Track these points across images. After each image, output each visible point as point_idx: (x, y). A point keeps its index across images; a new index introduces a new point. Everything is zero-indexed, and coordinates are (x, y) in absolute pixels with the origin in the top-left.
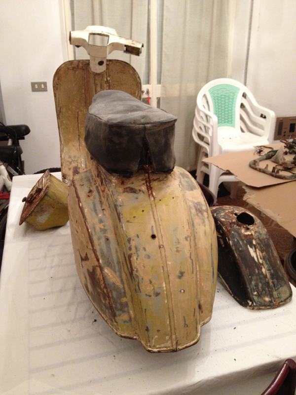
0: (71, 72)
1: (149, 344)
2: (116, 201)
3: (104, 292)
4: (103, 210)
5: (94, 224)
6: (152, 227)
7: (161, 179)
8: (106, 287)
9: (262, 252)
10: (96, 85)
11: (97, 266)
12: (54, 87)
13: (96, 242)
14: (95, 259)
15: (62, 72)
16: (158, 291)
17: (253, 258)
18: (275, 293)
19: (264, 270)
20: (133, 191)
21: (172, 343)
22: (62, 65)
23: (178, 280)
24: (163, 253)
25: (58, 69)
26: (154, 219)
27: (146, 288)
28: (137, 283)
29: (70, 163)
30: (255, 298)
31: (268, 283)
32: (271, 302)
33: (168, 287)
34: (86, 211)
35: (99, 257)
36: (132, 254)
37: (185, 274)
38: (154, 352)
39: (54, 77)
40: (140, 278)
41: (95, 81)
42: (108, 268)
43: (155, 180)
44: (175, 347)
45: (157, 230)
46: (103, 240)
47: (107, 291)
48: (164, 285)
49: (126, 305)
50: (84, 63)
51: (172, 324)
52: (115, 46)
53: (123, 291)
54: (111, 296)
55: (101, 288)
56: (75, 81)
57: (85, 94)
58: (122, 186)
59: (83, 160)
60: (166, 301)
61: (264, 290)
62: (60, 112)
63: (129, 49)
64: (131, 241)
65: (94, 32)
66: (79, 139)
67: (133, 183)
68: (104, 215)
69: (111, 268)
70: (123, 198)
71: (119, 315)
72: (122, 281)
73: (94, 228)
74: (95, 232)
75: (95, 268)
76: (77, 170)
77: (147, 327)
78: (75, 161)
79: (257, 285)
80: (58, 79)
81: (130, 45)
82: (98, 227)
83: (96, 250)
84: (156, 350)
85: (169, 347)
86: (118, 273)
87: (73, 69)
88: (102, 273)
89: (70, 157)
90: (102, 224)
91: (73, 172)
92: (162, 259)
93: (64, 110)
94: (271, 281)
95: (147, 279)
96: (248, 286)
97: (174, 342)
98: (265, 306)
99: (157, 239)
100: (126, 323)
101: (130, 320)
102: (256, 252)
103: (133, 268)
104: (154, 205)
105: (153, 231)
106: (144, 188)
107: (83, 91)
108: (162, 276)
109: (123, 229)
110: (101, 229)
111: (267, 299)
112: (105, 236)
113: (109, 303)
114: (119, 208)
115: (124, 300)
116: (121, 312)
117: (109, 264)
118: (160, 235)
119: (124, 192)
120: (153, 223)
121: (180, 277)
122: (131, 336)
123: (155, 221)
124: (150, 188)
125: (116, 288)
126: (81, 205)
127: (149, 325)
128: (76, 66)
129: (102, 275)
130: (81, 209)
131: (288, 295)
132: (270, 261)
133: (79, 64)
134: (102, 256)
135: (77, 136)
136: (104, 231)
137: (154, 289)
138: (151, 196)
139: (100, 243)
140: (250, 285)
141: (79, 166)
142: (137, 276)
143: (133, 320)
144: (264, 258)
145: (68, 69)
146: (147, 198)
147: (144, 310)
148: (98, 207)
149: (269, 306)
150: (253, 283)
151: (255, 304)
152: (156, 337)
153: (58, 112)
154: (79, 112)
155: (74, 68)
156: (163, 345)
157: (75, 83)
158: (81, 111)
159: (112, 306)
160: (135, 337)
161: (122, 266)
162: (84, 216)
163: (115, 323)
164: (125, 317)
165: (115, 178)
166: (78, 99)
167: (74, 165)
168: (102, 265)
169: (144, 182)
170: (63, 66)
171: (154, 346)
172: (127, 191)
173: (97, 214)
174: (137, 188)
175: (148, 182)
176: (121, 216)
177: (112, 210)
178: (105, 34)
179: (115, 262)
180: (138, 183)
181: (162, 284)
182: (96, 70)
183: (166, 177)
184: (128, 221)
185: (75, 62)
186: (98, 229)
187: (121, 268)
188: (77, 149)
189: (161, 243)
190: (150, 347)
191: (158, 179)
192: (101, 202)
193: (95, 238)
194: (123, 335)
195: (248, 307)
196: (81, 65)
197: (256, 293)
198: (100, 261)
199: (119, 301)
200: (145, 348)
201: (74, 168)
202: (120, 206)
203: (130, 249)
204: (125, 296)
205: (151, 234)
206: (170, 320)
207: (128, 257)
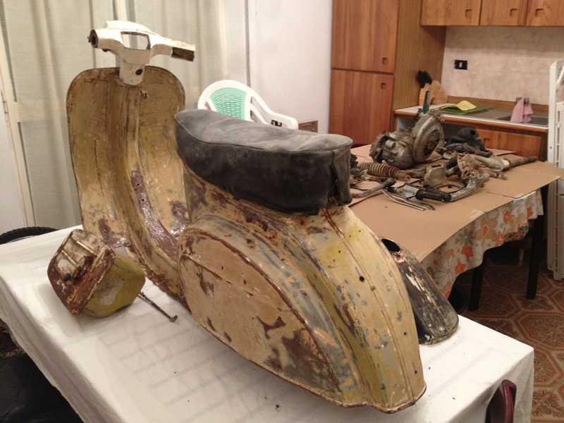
0: (89, 86)
1: (387, 405)
2: (305, 245)
3: (318, 358)
4: (282, 260)
5: (280, 280)
6: (356, 268)
7: (338, 211)
8: (320, 352)
9: (421, 279)
10: (129, 101)
11: (303, 329)
12: (67, 108)
13: (293, 301)
14: (298, 322)
15: (77, 87)
16: (385, 339)
17: (415, 287)
18: (446, 320)
19: (428, 298)
20: (317, 230)
21: (409, 395)
22: (77, 76)
23: (398, 323)
24: (377, 296)
25: (72, 83)
26: (354, 258)
27: (373, 339)
28: (362, 336)
29: (94, 215)
30: (432, 330)
31: (436, 311)
32: (446, 331)
33: (393, 333)
34: (260, 265)
35: (303, 317)
36: (347, 304)
37: (403, 315)
38: (395, 412)
39: (68, 94)
40: (364, 330)
41: (128, 96)
42: (318, 328)
43: (333, 214)
44: (412, 399)
45: (362, 270)
46: (300, 297)
47: (323, 356)
48: (389, 332)
49: (348, 367)
50: (107, 72)
51: (405, 373)
52: (160, 49)
53: (341, 351)
54: (329, 361)
55: (312, 356)
56: (93, 97)
57: (106, 115)
58: (302, 227)
59: (109, 208)
60: (395, 350)
61: (436, 320)
62: (74, 143)
63: (177, 52)
64: (342, 289)
65: (126, 31)
66: (99, 179)
67: (313, 221)
68: (287, 266)
69: (321, 327)
70: (311, 241)
71: (343, 382)
72: (336, 339)
73: (283, 284)
74: (287, 289)
75: (300, 333)
76: (104, 224)
77: (383, 385)
78: (99, 211)
79: (428, 317)
80: (73, 97)
81: (179, 47)
82: (288, 281)
83: (296, 310)
84: (395, 409)
85: (407, 401)
86: (330, 332)
87: (91, 82)
88: (312, 336)
89: (92, 207)
90: (290, 278)
91: (99, 228)
92: (378, 302)
93: (78, 140)
94: (438, 308)
95: (371, 329)
96: (421, 319)
97: (411, 394)
98: (442, 336)
99: (365, 280)
100: (352, 389)
101: (356, 384)
102: (415, 280)
103: (354, 320)
104: (347, 244)
105: (359, 273)
106: (327, 225)
107: (104, 110)
108: (384, 321)
109: (327, 278)
110: (291, 283)
111: (442, 329)
112: (301, 291)
113: (328, 370)
114: (313, 254)
115: (345, 361)
116: (344, 377)
117: (317, 323)
118: (367, 275)
119: (309, 234)
120: (355, 264)
121: (399, 319)
122: (359, 403)
123: (356, 261)
124: (333, 224)
125: (332, 349)
126: (249, 260)
127: (384, 381)
128: (96, 77)
129: (314, 339)
130: (251, 264)
131: (456, 320)
132: (431, 287)
133: (100, 73)
134: (306, 316)
135: (97, 175)
136: (297, 285)
137: (381, 339)
138: (339, 233)
139: (299, 300)
140: (422, 318)
141: (106, 218)
142: (361, 328)
143: (358, 383)
144: (424, 285)
145: (85, 81)
146: (336, 237)
147: (376, 366)
148: (274, 257)
149: (445, 336)
150: (424, 314)
151: (433, 337)
152: (394, 393)
153: (72, 143)
154: (97, 141)
155: (92, 80)
156: (400, 401)
157: (93, 100)
158: (99, 139)
159: (333, 373)
160: (364, 403)
161: (332, 322)
162: (262, 273)
163: (338, 393)
164: (349, 382)
165: (290, 219)
166: (96, 122)
167: (99, 217)
168: (310, 327)
169: (324, 218)
170: (79, 77)
171: (393, 405)
172: (312, 232)
173: (278, 268)
174: (320, 227)
175: (328, 217)
176: (319, 263)
177: (302, 258)
178: (142, 32)
179: (323, 319)
180: (318, 221)
181: (386, 331)
182: (132, 81)
183: (342, 209)
184: (329, 267)
185: (96, 71)
186: (288, 285)
187: (331, 325)
188: (99, 194)
189: (372, 285)
190: (389, 407)
191: (335, 212)
192: (273, 251)
193: (289, 296)
194: (351, 404)
195: (426, 343)
196: (103, 74)
197: (430, 325)
198: (306, 322)
199: (339, 365)
200: (382, 411)
201: (99, 221)
202: (313, 250)
203: (343, 298)
204: (345, 357)
205: (358, 277)
206: (403, 369)
207: (343, 308)
